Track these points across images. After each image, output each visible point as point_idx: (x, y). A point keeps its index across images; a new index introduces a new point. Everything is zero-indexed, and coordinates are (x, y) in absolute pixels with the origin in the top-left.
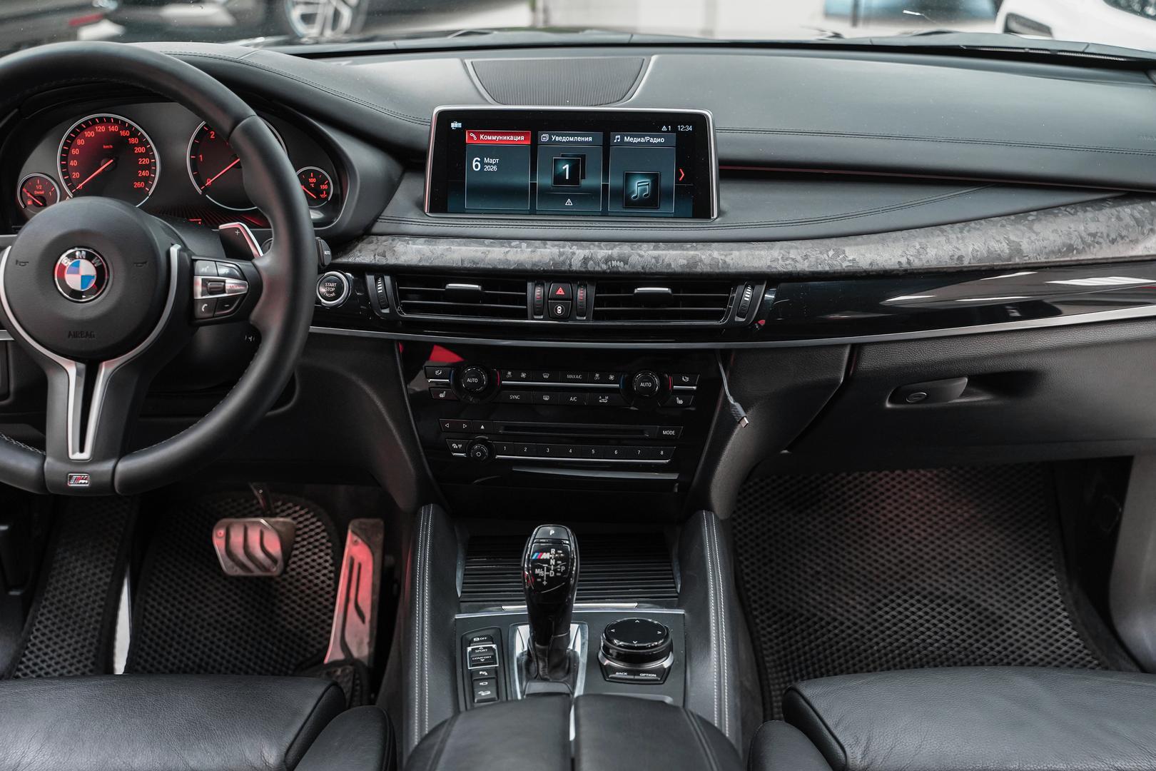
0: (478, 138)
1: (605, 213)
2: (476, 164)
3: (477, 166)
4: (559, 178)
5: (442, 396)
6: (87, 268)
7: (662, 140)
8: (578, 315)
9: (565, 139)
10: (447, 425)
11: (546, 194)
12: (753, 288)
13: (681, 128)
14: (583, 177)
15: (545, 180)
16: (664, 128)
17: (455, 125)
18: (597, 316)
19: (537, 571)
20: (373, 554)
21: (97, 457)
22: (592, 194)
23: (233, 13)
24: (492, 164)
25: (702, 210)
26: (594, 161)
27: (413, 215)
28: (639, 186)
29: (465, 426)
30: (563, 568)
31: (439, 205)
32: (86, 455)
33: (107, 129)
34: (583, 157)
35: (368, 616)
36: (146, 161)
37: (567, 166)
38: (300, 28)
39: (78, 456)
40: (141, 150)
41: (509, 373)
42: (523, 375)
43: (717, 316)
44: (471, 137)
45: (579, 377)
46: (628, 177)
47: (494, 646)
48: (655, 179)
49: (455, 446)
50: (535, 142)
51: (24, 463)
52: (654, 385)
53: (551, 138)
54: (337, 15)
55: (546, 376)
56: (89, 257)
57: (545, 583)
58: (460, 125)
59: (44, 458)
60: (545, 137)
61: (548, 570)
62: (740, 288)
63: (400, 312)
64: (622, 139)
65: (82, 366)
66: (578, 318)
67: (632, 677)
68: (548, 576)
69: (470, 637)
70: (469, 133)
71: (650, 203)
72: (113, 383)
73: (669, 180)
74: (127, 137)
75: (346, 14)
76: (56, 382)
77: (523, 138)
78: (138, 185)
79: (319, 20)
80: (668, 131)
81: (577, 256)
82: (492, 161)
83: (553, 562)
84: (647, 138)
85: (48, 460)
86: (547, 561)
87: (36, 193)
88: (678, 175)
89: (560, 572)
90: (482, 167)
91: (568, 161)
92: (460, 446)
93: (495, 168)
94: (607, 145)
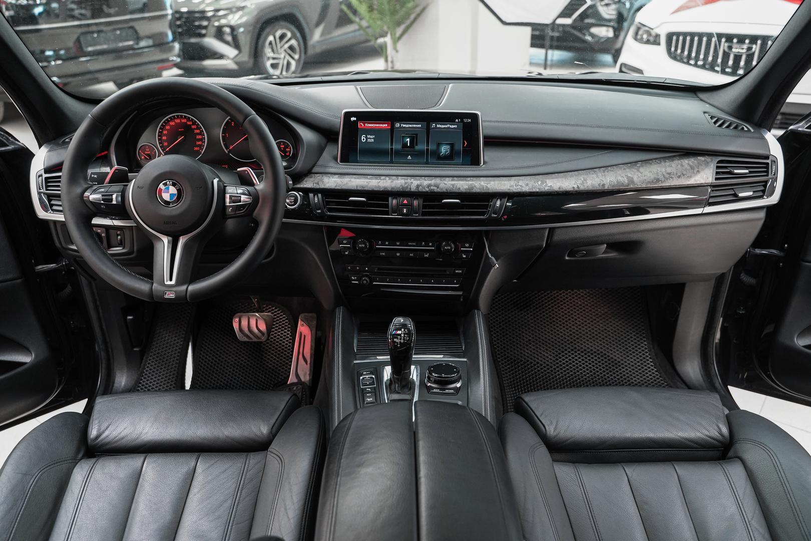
0: (364, 125)
1: (427, 163)
2: (363, 138)
3: (364, 139)
4: (404, 145)
5: (346, 253)
6: (173, 190)
7: (456, 126)
8: (414, 213)
9: (407, 126)
10: (349, 268)
11: (398, 153)
12: (501, 200)
13: (465, 120)
14: (417, 145)
15: (397, 146)
16: (457, 120)
17: (353, 119)
18: (424, 214)
19: (395, 340)
20: (311, 331)
21: (179, 283)
22: (421, 154)
23: (236, 63)
24: (371, 138)
25: (475, 161)
26: (422, 137)
27: (332, 164)
28: (444, 149)
29: (358, 268)
30: (408, 338)
31: (345, 159)
32: (173, 282)
33: (181, 121)
34: (417, 135)
35: (309, 362)
36: (200, 137)
37: (408, 140)
38: (271, 71)
39: (169, 283)
40: (198, 131)
41: (380, 242)
42: (387, 243)
43: (483, 214)
44: (361, 125)
45: (414, 244)
46: (439, 145)
47: (373, 376)
48: (452, 146)
49: (353, 278)
50: (393, 126)
51: (142, 286)
52: (451, 248)
53: (400, 125)
54: (289, 64)
55: (398, 244)
56: (174, 185)
57: (399, 345)
58: (355, 119)
59: (153, 283)
60: (397, 125)
61: (400, 339)
62: (494, 200)
63: (326, 212)
64: (436, 125)
65: (170, 238)
66: (414, 215)
67: (442, 392)
68: (400, 342)
69: (361, 372)
70: (360, 123)
71: (449, 159)
72: (186, 247)
73: (459, 146)
74: (190, 125)
75: (293, 63)
76: (158, 246)
77: (386, 125)
78: (196, 149)
79: (280, 67)
80: (459, 122)
81: (414, 184)
82: (371, 137)
83: (402, 335)
84: (448, 126)
85: (154, 284)
86: (400, 335)
87: (146, 152)
88: (464, 143)
89: (406, 340)
90: (367, 140)
91: (409, 137)
92: (356, 278)
93: (373, 140)
94: (428, 128)
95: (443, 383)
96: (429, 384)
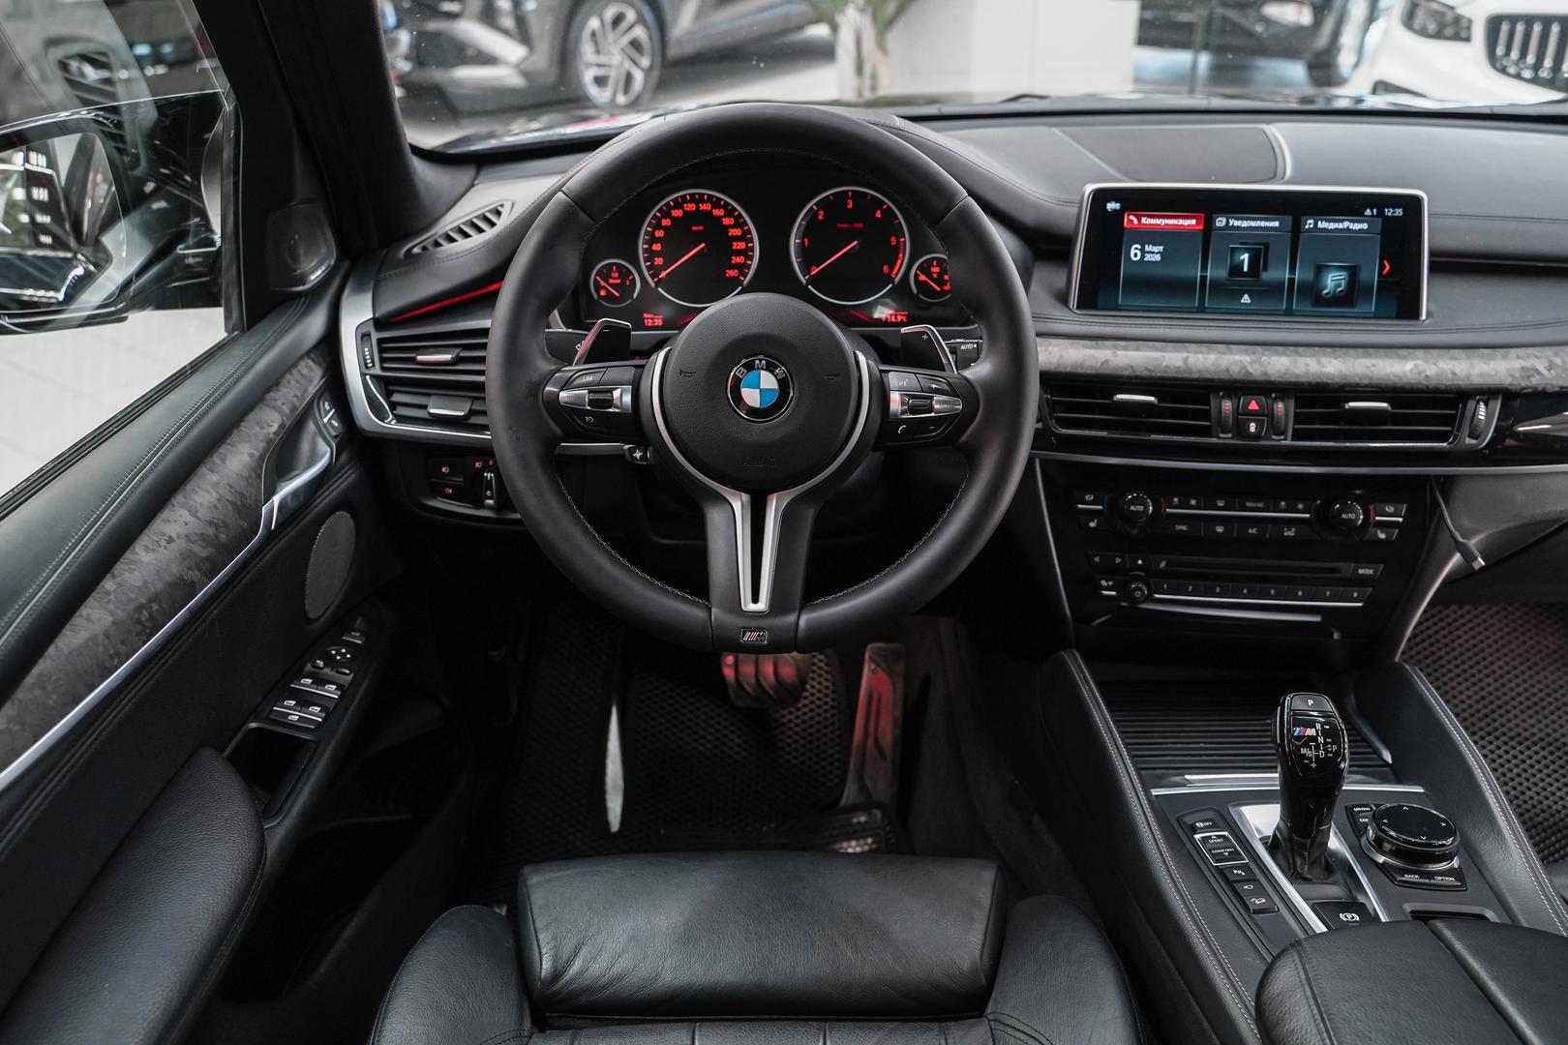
0: (1139, 221)
1: (1289, 312)
2: (1135, 253)
3: (1136, 255)
4: (1236, 270)
5: (1092, 524)
6: (768, 381)
7: (1365, 226)
8: (1275, 434)
9: (1245, 224)
10: (1097, 559)
11: (1218, 289)
12: (1486, 404)
13: (1389, 212)
14: (1265, 269)
15: (1216, 272)
16: (1368, 212)
17: (1111, 206)
18: (1297, 435)
19: (1303, 751)
20: (894, 684)
21: (778, 605)
22: (1275, 289)
24: (1154, 253)
25: (1408, 309)
26: (1281, 249)
27: (1059, 311)
28: (1334, 281)
29: (1118, 560)
30: (1335, 748)
31: (1089, 301)
32: (762, 606)
33: (698, 208)
34: (1267, 246)
35: (889, 755)
36: (741, 245)
37: (1245, 257)
38: (593, 91)
39: (752, 607)
40: (737, 232)
41: (1176, 500)
42: (1193, 502)
43: (1442, 437)
44: (1131, 219)
45: (1261, 505)
46: (1320, 270)
47: (1226, 833)
48: (1353, 272)
49: (1104, 583)
50: (1209, 224)
51: (698, 614)
52: (1357, 518)
53: (1228, 222)
54: (629, 78)
55: (1221, 504)
56: (770, 368)
57: (1314, 765)
58: (1117, 206)
59: (710, 610)
60: (1221, 222)
61: (1317, 747)
62: (1471, 404)
63: (1055, 427)
64: (1316, 224)
65: (745, 497)
66: (1274, 437)
67: (1427, 881)
68: (1317, 756)
69: (1189, 820)
70: (1128, 215)
71: (1346, 299)
72: (787, 520)
73: (1372, 274)
74: (720, 217)
76: (715, 517)
77: (1194, 222)
78: (731, 273)
79: (611, 82)
80: (1373, 216)
81: (1279, 365)
82: (1156, 249)
83: (1321, 740)
84: (1346, 224)
85: (714, 610)
86: (1314, 739)
87: (611, 281)
88: (1382, 267)
89: (1331, 752)
90: (1143, 257)
91: (1247, 250)
92: (1111, 583)
93: (1158, 258)
94: (1296, 230)
95: (1416, 858)
96: (1381, 859)
